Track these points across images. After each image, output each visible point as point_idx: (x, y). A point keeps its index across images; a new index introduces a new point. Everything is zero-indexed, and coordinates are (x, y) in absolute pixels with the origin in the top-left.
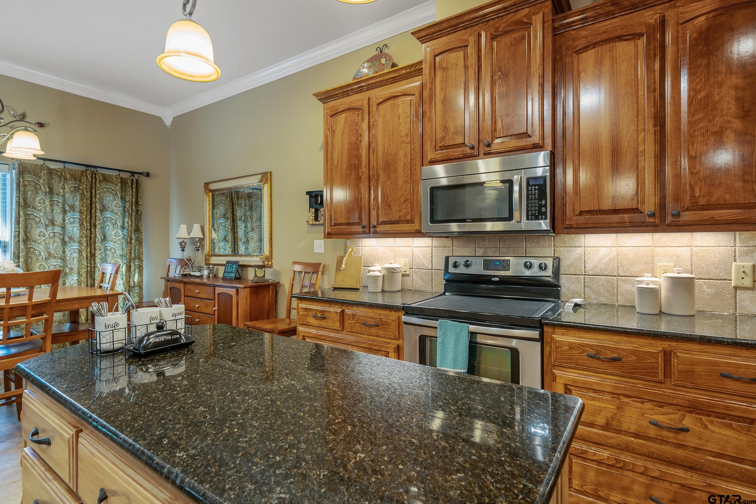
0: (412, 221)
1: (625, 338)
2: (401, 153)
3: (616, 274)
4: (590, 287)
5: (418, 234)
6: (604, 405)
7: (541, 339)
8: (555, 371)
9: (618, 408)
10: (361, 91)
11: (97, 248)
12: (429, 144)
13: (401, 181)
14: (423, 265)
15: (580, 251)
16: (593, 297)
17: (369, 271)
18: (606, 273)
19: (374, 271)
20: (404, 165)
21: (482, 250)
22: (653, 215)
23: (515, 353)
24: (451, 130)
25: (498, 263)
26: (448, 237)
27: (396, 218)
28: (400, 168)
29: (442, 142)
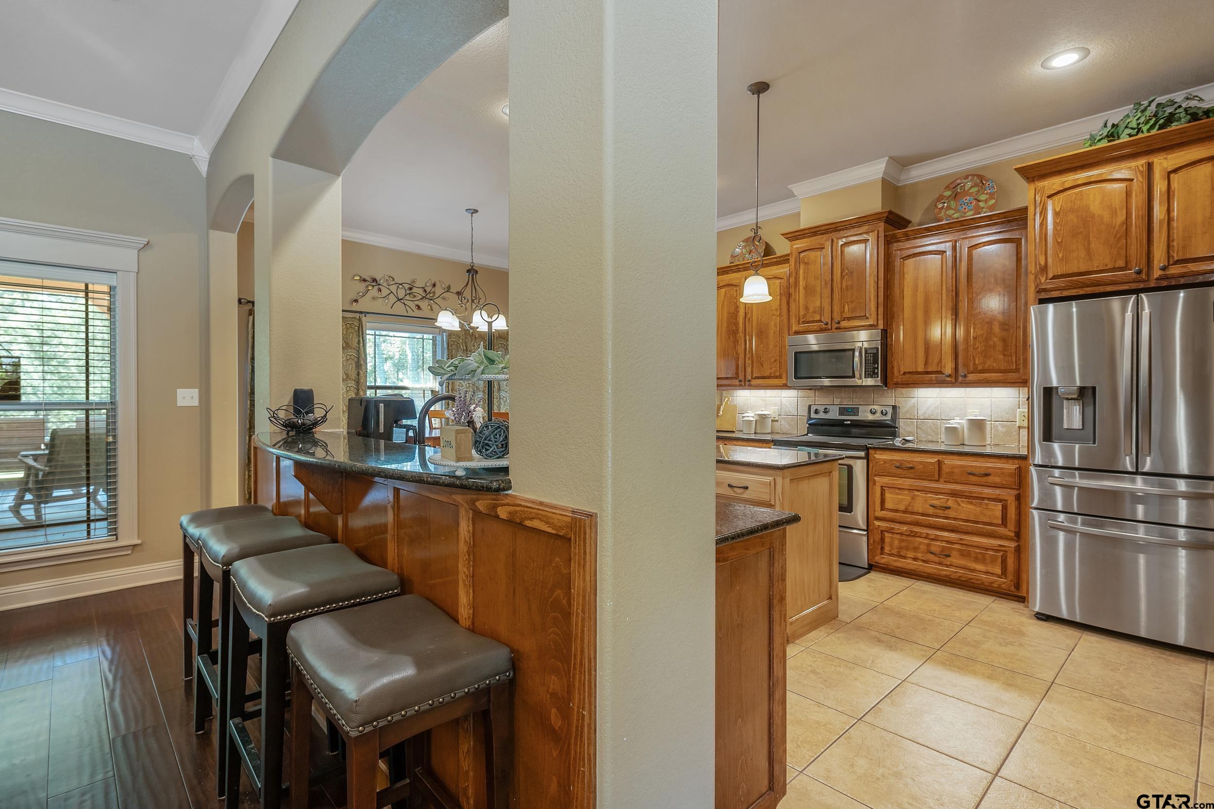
0: (780, 377)
1: (918, 455)
2: (772, 324)
3: (939, 418)
4: (920, 428)
5: (785, 387)
6: (904, 497)
7: (867, 457)
8: (875, 478)
9: (912, 498)
10: (739, 271)
11: (495, 397)
12: (794, 318)
13: (771, 345)
14: (790, 412)
15: (914, 400)
16: (923, 436)
17: (743, 417)
18: (932, 418)
19: (748, 417)
20: (774, 333)
21: (839, 400)
22: (950, 376)
23: (850, 468)
24: (811, 310)
25: (850, 410)
26: (811, 389)
27: (767, 374)
28: (771, 336)
29: (804, 318)
